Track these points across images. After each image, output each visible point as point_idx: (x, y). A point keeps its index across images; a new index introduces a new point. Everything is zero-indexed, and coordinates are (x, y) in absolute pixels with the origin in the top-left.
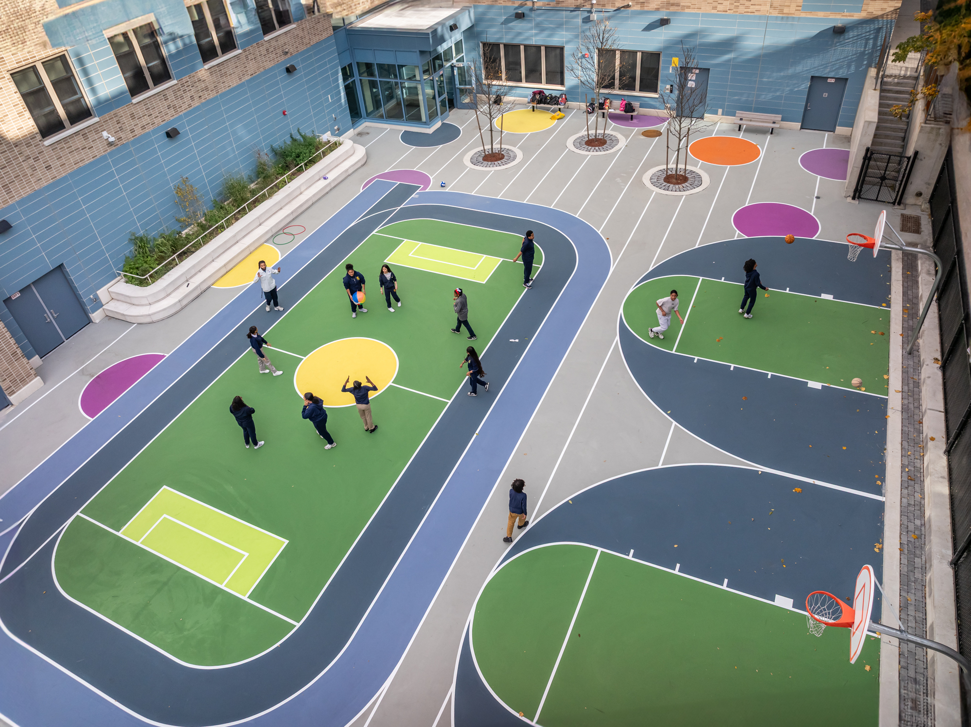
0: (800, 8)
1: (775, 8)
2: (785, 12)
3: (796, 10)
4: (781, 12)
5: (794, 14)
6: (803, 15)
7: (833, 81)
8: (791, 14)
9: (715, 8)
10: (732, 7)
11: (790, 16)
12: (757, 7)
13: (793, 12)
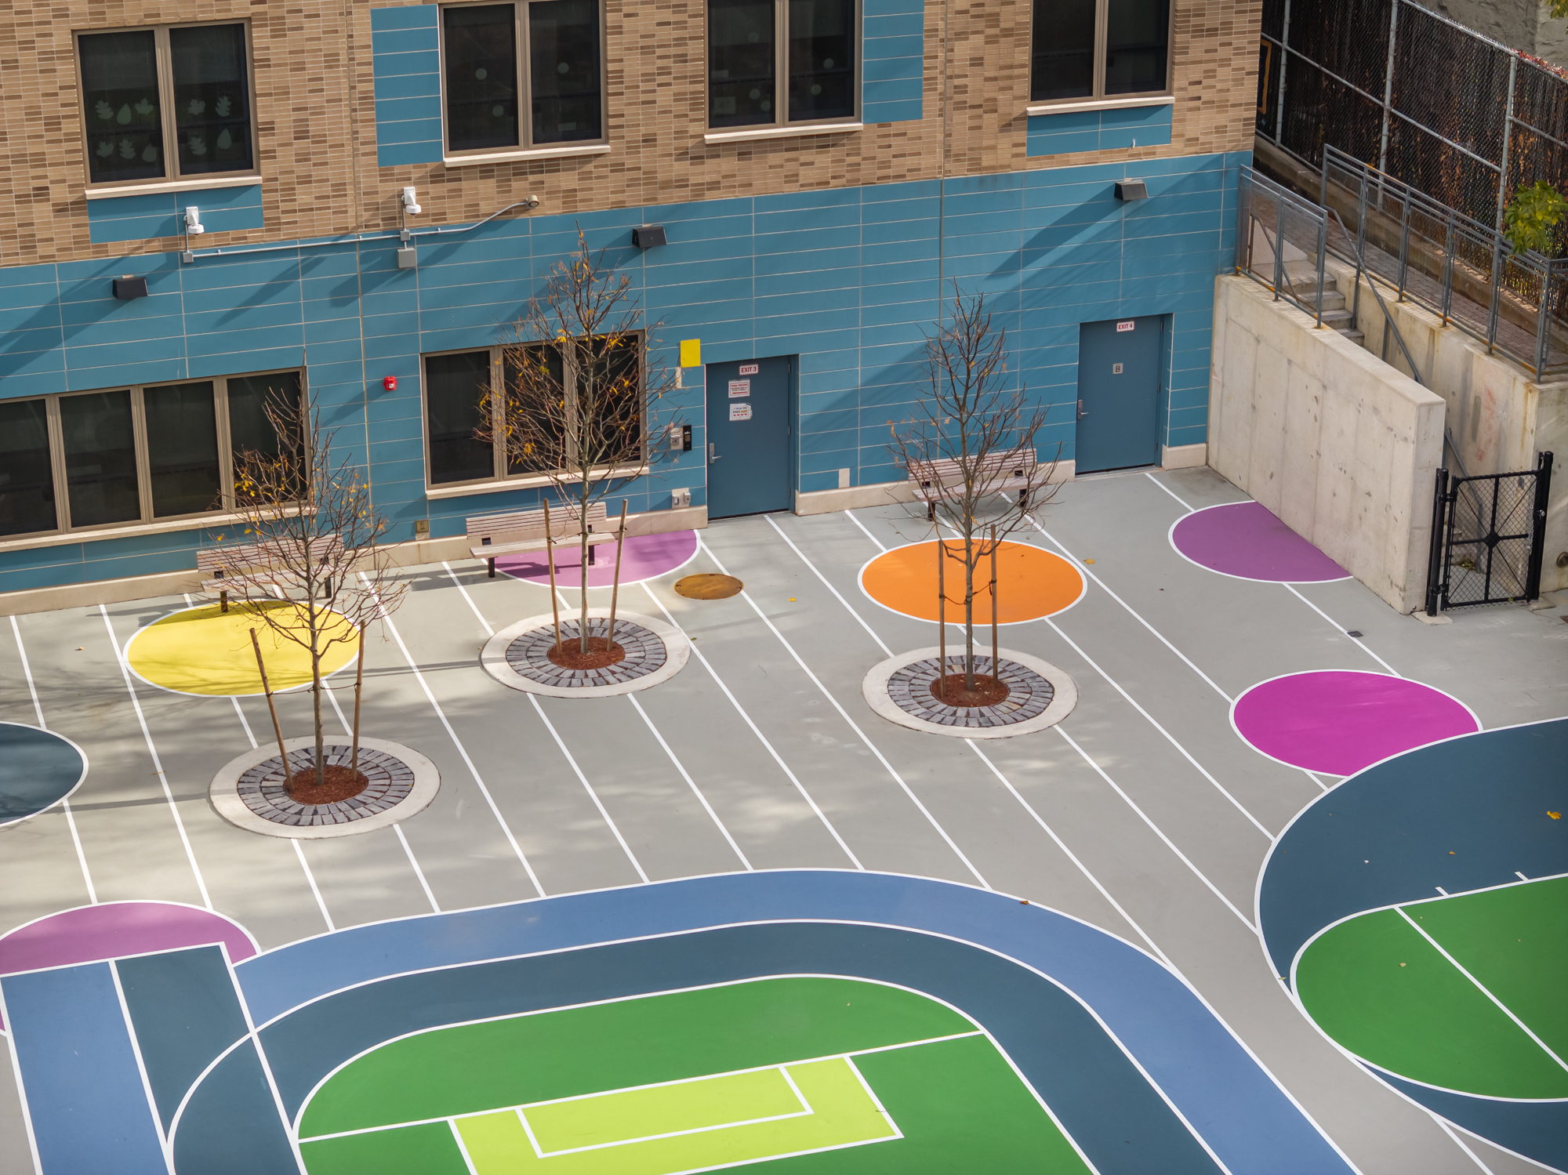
0: (1024, 150)
1: (958, 158)
2: (984, 164)
3: (1015, 155)
4: (976, 164)
5: (1008, 166)
6: (1032, 167)
7: (1129, 327)
8: (1002, 167)
9: (792, 178)
10: (842, 169)
11: (1000, 172)
12: (910, 162)
13: (1006, 162)
